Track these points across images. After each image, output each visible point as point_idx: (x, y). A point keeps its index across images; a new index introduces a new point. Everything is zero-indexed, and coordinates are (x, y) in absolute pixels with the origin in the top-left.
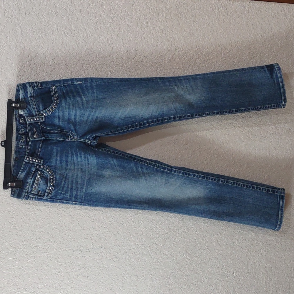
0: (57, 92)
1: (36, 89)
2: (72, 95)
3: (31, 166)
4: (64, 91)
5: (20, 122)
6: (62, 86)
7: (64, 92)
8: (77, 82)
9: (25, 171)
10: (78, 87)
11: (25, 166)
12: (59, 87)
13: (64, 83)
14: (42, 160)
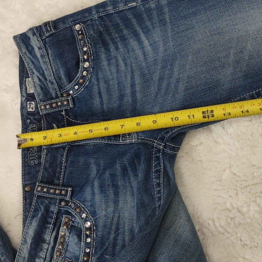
0: (86, 35)
1: (47, 37)
2: (120, 37)
3: (50, 203)
4: (102, 29)
5: (29, 110)
6: (95, 20)
7: (100, 32)
8: (126, 5)
9: (38, 214)
10: (129, 17)
11: (38, 204)
12: (89, 23)
13: (98, 12)
14: (70, 189)
